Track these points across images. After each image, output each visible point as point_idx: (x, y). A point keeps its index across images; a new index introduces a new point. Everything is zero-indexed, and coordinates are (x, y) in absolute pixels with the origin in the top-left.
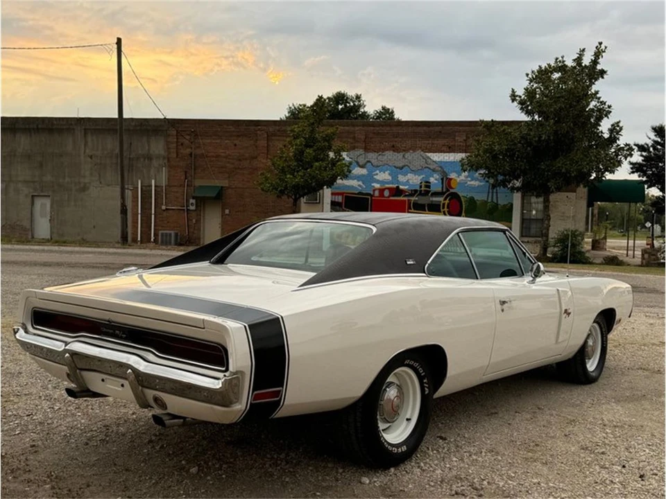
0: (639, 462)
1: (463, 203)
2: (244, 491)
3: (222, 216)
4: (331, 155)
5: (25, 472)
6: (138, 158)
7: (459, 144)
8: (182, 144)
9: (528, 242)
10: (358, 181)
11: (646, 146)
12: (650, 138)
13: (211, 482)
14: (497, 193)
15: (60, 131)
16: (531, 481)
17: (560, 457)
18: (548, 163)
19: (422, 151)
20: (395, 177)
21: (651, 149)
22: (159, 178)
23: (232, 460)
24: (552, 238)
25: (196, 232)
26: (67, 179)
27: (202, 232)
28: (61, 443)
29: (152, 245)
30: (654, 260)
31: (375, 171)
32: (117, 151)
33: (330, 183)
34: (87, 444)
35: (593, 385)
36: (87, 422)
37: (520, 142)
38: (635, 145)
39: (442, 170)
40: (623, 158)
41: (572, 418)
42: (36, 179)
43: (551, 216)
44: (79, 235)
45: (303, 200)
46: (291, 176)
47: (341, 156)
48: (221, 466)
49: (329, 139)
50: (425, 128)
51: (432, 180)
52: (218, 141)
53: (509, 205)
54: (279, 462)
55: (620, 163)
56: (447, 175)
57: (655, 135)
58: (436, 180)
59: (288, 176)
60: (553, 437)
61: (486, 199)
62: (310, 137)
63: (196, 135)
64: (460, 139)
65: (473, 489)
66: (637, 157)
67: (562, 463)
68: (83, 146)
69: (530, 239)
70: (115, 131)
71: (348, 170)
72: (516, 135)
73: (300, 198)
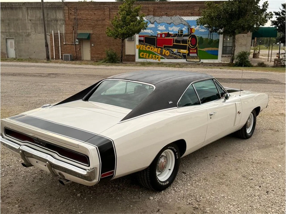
0: (267, 184)
1: (197, 40)
2: (100, 205)
3: (91, 47)
4: (138, 18)
5: (7, 198)
6: (51, 21)
7: (196, 12)
8: (71, 14)
9: (225, 56)
10: (151, 30)
11: (279, 13)
12: (281, 9)
13: (86, 201)
14: (212, 35)
15: (16, 8)
16: (221, 196)
17: (233, 182)
18: (235, 21)
19: (179, 15)
20: (167, 28)
21: (281, 14)
22: (61, 30)
23: (95, 189)
24: (236, 55)
25: (79, 54)
26: (21, 31)
27: (82, 54)
28: (22, 181)
29: (60, 61)
30: (280, 64)
31: (158, 25)
32: (42, 17)
33: (138, 32)
34: (33, 181)
35: (249, 139)
36: (33, 169)
37: (223, 12)
38: (274, 12)
39: (188, 25)
40: (268, 19)
41: (240, 159)
42: (7, 31)
43: (236, 45)
44: (28, 56)
45: (126, 40)
46: (121, 29)
47: (143, 19)
48: (90, 192)
49: (137, 11)
50: (181, 5)
51: (184, 29)
52: (87, 12)
53: (218, 40)
54: (115, 189)
55: (267, 21)
56: (190, 27)
57: (283, 8)
58: (185, 29)
59: (119, 29)
60: (231, 170)
61: (207, 38)
62: (128, 10)
63: (77, 9)
64: (197, 9)
65: (196, 201)
66: (274, 18)
67: (234, 185)
68: (27, 16)
69: (226, 55)
70: (40, 8)
71: (146, 25)
72: (221, 8)
73: (125, 39)
